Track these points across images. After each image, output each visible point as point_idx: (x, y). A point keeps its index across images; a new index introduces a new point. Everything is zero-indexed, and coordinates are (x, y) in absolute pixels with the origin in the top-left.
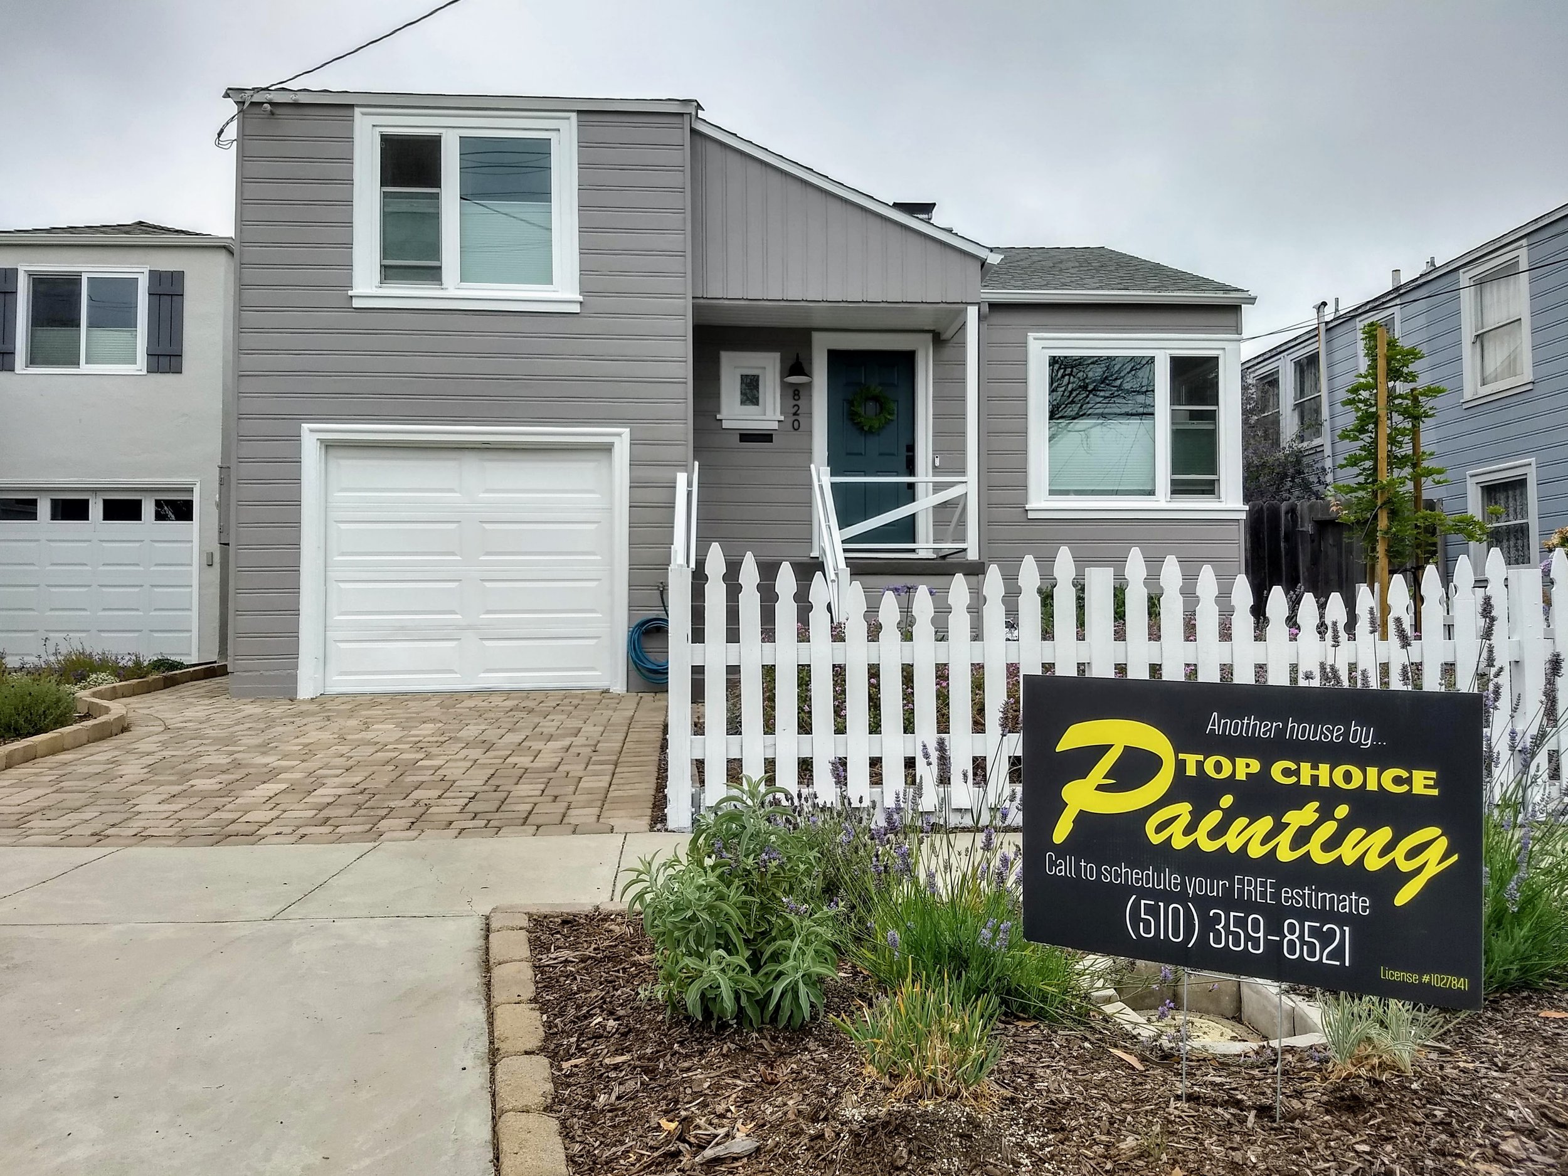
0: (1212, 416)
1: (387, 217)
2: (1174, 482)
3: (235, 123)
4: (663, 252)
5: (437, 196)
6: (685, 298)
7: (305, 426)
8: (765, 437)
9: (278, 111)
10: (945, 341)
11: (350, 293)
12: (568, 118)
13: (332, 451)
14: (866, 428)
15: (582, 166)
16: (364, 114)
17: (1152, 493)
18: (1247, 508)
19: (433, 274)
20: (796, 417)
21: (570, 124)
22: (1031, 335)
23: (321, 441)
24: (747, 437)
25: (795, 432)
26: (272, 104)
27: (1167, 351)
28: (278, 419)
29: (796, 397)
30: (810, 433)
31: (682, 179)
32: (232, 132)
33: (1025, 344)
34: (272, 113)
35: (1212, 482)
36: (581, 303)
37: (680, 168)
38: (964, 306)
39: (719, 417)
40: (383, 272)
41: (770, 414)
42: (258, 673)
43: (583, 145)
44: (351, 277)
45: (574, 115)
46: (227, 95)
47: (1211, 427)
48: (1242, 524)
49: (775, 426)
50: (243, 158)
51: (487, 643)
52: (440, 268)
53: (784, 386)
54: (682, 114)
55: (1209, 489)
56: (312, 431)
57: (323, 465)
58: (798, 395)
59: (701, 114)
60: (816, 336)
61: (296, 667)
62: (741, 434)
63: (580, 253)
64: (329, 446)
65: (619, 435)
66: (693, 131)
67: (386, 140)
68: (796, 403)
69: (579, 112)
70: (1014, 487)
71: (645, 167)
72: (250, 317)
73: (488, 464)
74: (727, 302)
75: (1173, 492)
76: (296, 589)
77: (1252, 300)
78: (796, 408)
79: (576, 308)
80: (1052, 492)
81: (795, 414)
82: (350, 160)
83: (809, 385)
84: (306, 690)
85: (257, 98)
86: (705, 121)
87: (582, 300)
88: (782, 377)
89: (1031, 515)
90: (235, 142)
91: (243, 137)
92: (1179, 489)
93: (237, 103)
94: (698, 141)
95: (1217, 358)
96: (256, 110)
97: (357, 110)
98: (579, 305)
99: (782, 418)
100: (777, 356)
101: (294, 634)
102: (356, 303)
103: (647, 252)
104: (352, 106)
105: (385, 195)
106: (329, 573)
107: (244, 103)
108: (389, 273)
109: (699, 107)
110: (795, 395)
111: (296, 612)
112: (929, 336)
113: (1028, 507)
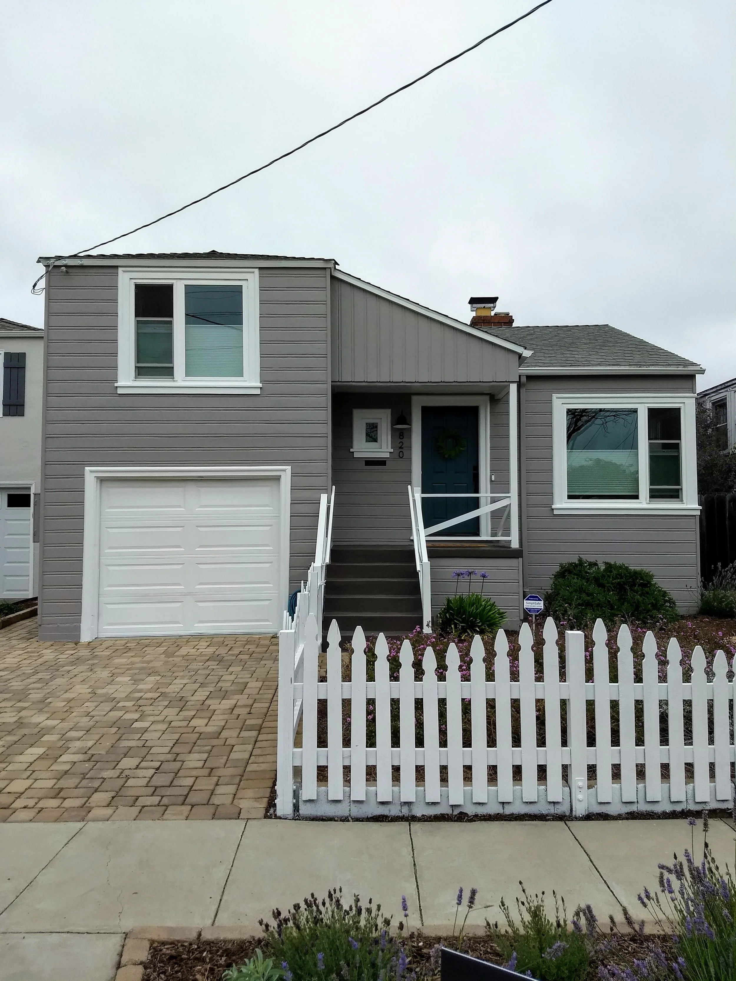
0: (677, 447)
1: (139, 336)
2: (651, 490)
3: (44, 279)
4: (313, 356)
5: (171, 323)
6: (327, 383)
7: (87, 468)
8: (381, 462)
9: (70, 270)
10: (499, 400)
11: (116, 385)
12: (253, 272)
13: (105, 484)
14: (446, 456)
15: (262, 302)
16: (124, 271)
17: (636, 497)
18: (701, 508)
19: (169, 372)
20: (401, 450)
21: (254, 276)
22: (555, 396)
23: (98, 478)
24: (370, 462)
25: (401, 459)
26: (66, 266)
27: (646, 405)
28: (71, 464)
29: (401, 437)
30: (410, 459)
31: (325, 309)
32: (42, 284)
33: (550, 401)
34: (67, 272)
35: (678, 490)
36: (261, 388)
37: (324, 303)
38: (508, 383)
39: (351, 450)
40: (137, 371)
41: (384, 449)
42: (56, 626)
43: (262, 289)
44: (116, 374)
45: (257, 271)
46: (38, 261)
47: (676, 454)
48: (698, 518)
49: (387, 455)
50: (49, 300)
51: (200, 604)
52: (173, 368)
53: (393, 430)
54: (325, 268)
55: (676, 495)
56: (91, 472)
57: (98, 491)
58: (403, 435)
59: (337, 267)
60: (415, 399)
61: (80, 622)
62: (365, 461)
63: (261, 357)
64: (102, 480)
65: (284, 470)
66: (333, 278)
67: (138, 287)
68: (401, 440)
69: (260, 268)
70: (544, 494)
71: (302, 302)
72: (53, 400)
73: (202, 490)
74: (354, 384)
75: (652, 497)
76: (80, 572)
77: (702, 372)
78: (401, 444)
79: (258, 392)
80: (570, 497)
81: (401, 448)
82: (115, 301)
83: (410, 430)
84: (86, 637)
85: (58, 263)
86: (340, 271)
87: (261, 386)
88: (392, 425)
89: (556, 512)
90: (44, 290)
91: (49, 288)
92: (654, 495)
93: (45, 266)
94: (337, 284)
95: (679, 409)
96: (56, 270)
97: (120, 270)
98: (259, 389)
99: (392, 450)
100: (389, 411)
101: (78, 600)
102: (120, 391)
103: (303, 355)
104: (117, 267)
105: (138, 322)
106: (101, 560)
107: (49, 266)
108: (140, 372)
109: (336, 263)
110: (400, 435)
111: (80, 586)
112: (488, 397)
113: (553, 507)
